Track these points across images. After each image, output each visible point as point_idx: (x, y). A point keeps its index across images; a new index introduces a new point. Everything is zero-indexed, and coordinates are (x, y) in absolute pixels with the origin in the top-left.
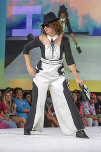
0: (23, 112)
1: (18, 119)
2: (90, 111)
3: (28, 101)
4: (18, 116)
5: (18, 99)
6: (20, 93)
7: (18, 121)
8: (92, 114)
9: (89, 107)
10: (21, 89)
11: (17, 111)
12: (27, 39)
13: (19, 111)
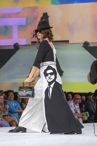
0: (14, 113)
1: (10, 119)
2: (75, 110)
3: (19, 103)
4: (10, 116)
5: (10, 100)
6: (12, 95)
7: (10, 121)
8: (76, 112)
9: (74, 106)
10: (13, 92)
11: (9, 111)
12: (13, 48)
13: (11, 112)
